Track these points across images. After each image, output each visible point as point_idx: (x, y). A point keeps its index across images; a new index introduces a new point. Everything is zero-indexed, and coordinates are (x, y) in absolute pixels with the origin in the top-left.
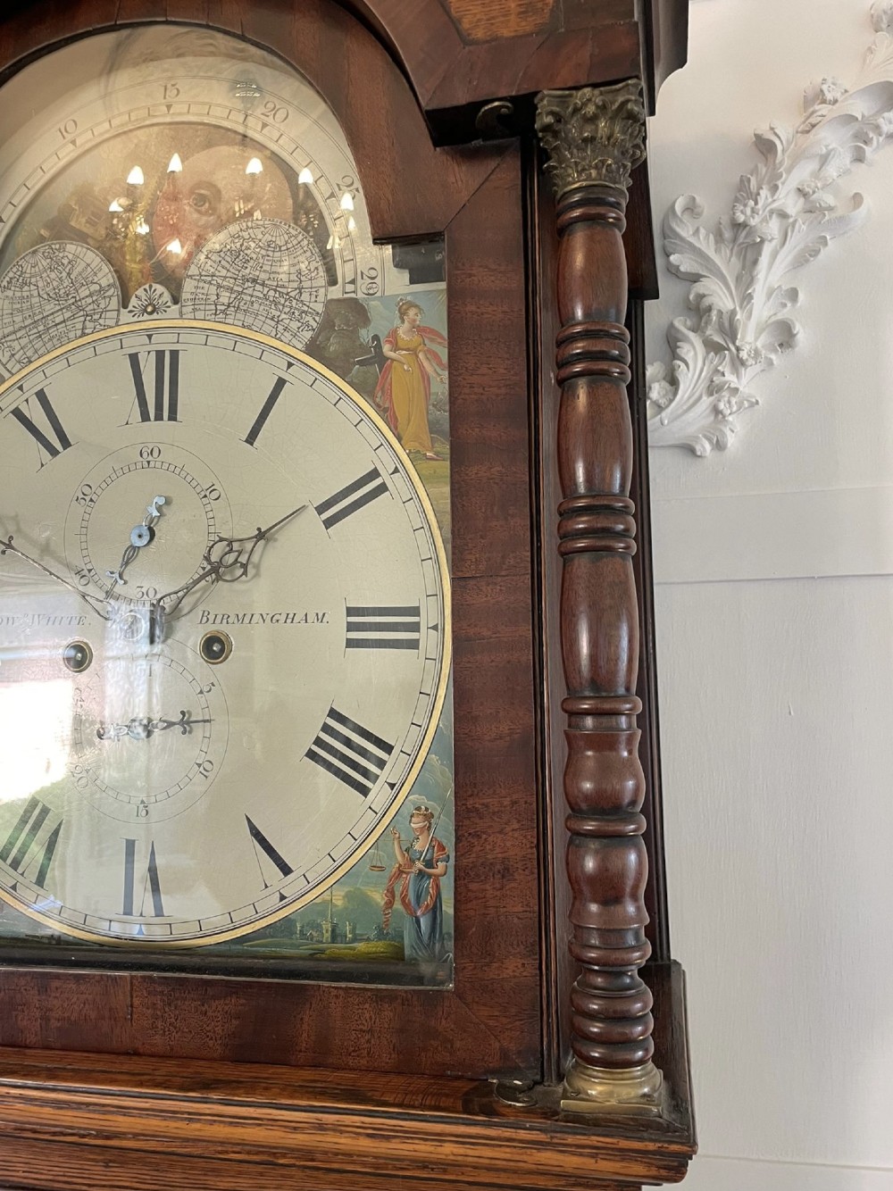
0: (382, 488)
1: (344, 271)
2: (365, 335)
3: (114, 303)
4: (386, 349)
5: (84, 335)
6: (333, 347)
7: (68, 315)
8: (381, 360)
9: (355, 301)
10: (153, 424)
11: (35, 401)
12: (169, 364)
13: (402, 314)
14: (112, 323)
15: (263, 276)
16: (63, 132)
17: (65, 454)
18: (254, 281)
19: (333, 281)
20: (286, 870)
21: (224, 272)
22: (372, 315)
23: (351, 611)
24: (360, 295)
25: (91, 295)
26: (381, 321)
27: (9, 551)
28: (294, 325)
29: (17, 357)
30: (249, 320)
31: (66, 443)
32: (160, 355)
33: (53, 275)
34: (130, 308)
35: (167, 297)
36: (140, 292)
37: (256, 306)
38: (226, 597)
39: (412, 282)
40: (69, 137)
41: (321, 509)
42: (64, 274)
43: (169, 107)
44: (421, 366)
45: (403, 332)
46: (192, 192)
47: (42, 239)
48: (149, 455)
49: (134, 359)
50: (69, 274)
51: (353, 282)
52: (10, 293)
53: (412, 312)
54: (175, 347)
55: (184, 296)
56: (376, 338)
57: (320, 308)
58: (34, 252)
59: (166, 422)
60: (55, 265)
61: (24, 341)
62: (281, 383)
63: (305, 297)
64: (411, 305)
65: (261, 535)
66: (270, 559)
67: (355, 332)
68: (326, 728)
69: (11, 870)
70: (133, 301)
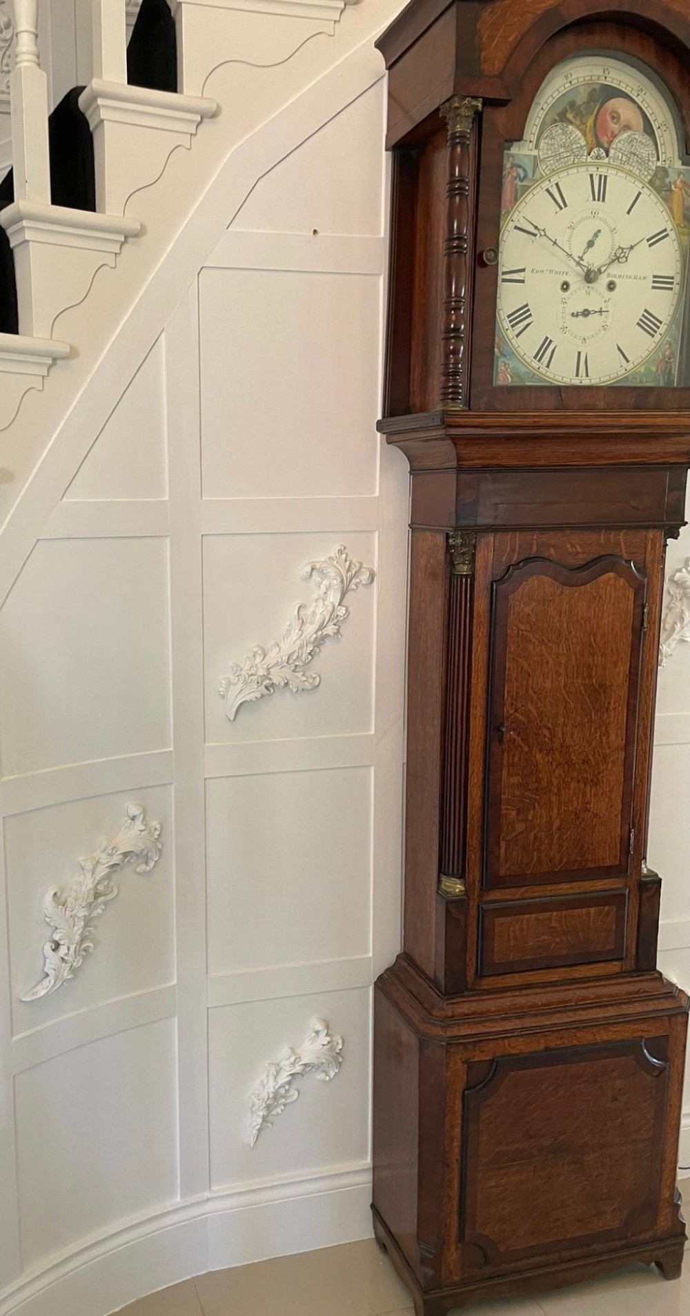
0: (667, 235)
1: (662, 157)
2: (667, 181)
3: (585, 154)
4: (673, 187)
5: (574, 163)
6: (657, 183)
7: (568, 154)
8: (671, 190)
9: (665, 168)
10: (596, 202)
11: (555, 187)
12: (604, 179)
13: (679, 176)
14: (584, 161)
15: (637, 153)
16: (567, 77)
17: (564, 209)
18: (634, 154)
19: (658, 159)
20: (628, 361)
21: (624, 149)
22: (670, 174)
23: (654, 277)
24: (666, 166)
25: (577, 148)
26: (672, 177)
27: (555, 246)
28: (646, 173)
29: (549, 168)
30: (631, 168)
31: (565, 205)
32: (601, 176)
33: (563, 137)
34: (591, 156)
35: (604, 154)
36: (595, 150)
37: (634, 164)
38: (615, 270)
39: (683, 164)
40: (569, 80)
41: (648, 240)
42: (568, 137)
43: (606, 78)
44: (682, 195)
45: (678, 182)
46: (611, 113)
47: (555, 121)
48: (594, 214)
49: (591, 176)
50: (569, 138)
51: (665, 161)
52: (546, 141)
53: (682, 176)
54: (606, 174)
55: (611, 155)
56: (670, 182)
57: (654, 168)
58: (556, 126)
59: (601, 202)
60: (565, 133)
61: (552, 162)
62: (640, 194)
63: (650, 163)
64: (681, 173)
65: (632, 248)
66: (632, 256)
67: (664, 179)
68: (643, 316)
69: (538, 363)
70: (592, 153)
